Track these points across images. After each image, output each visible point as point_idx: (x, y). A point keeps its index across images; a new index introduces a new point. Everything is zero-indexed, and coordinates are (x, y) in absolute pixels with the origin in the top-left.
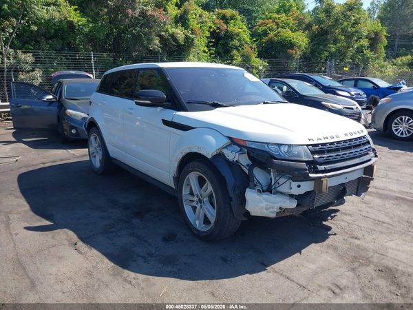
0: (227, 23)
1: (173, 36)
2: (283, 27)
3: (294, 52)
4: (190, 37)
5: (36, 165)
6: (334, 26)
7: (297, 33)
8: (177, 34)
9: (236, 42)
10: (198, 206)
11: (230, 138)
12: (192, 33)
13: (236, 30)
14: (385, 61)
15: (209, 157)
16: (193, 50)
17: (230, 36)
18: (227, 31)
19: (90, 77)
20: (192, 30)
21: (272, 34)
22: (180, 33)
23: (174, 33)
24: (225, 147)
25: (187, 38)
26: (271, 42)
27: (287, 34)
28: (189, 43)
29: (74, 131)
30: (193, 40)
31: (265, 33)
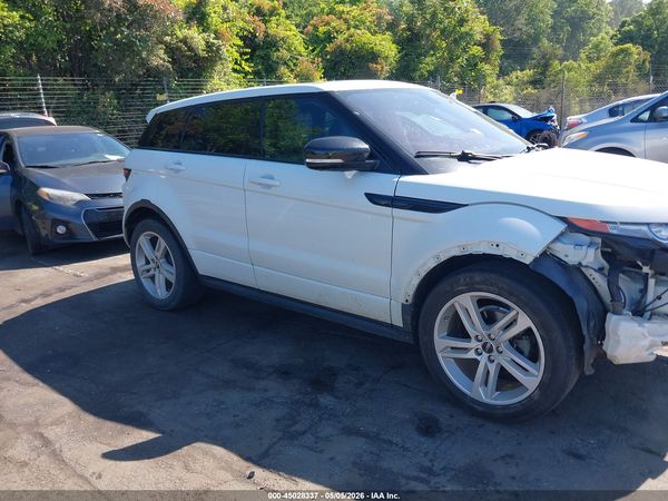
0: (265, 22)
1: (185, 41)
2: (356, 27)
3: (379, 67)
4: (213, 44)
5: (12, 306)
6: (429, 25)
7: (380, 37)
8: (192, 38)
9: (284, 53)
10: (483, 359)
11: (563, 219)
12: (216, 38)
13: (281, 33)
14: (498, 79)
15: (528, 261)
16: (218, 67)
17: (271, 43)
18: (267, 35)
19: (51, 124)
20: (216, 32)
21: (340, 38)
22: (197, 37)
23: (186, 38)
24: (557, 239)
25: (209, 46)
26: (340, 52)
27: (364, 37)
28: (213, 55)
29: (61, 230)
30: (218, 49)
31: (329, 38)
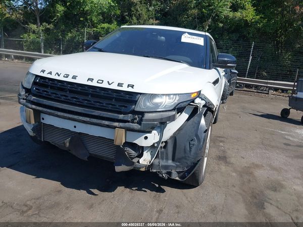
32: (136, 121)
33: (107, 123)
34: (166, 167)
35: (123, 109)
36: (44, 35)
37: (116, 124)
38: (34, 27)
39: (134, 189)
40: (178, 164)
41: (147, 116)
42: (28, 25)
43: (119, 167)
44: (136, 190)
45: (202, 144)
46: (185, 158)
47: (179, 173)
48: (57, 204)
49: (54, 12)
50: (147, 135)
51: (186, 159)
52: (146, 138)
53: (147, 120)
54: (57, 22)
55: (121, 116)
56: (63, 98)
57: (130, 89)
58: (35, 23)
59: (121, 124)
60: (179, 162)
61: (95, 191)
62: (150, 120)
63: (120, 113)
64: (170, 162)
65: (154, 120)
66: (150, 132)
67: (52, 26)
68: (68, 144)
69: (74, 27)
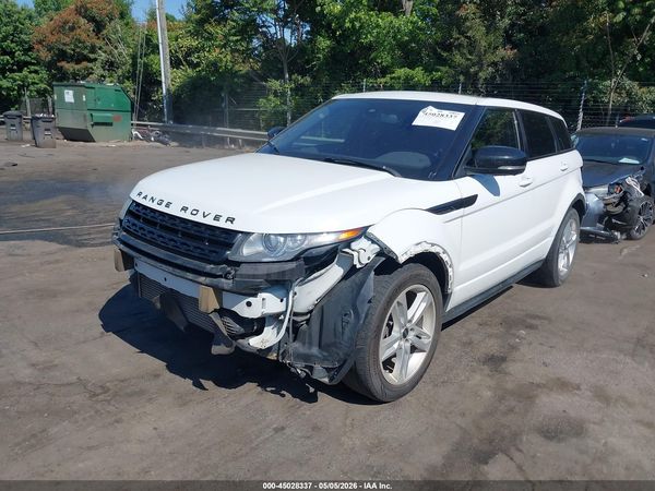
32: (230, 276)
33: (190, 276)
34: (306, 358)
35: (213, 256)
36: (294, 99)
37: (202, 279)
38: (275, 84)
39: (269, 389)
40: (325, 354)
41: (244, 269)
42: (266, 81)
43: (218, 347)
44: (272, 392)
45: (361, 322)
46: (334, 344)
47: (328, 370)
48: (141, 393)
49: (313, 52)
50: (250, 299)
51: (336, 347)
52: (249, 304)
53: (241, 276)
54: (318, 71)
55: (209, 267)
56: (148, 237)
57: (228, 226)
58: (280, 76)
59: (208, 280)
60: (327, 351)
61: (207, 384)
62: (249, 276)
63: (210, 262)
64: (315, 350)
65: (254, 276)
66: (255, 295)
67: (309, 79)
68: (158, 305)
69: (348, 77)
